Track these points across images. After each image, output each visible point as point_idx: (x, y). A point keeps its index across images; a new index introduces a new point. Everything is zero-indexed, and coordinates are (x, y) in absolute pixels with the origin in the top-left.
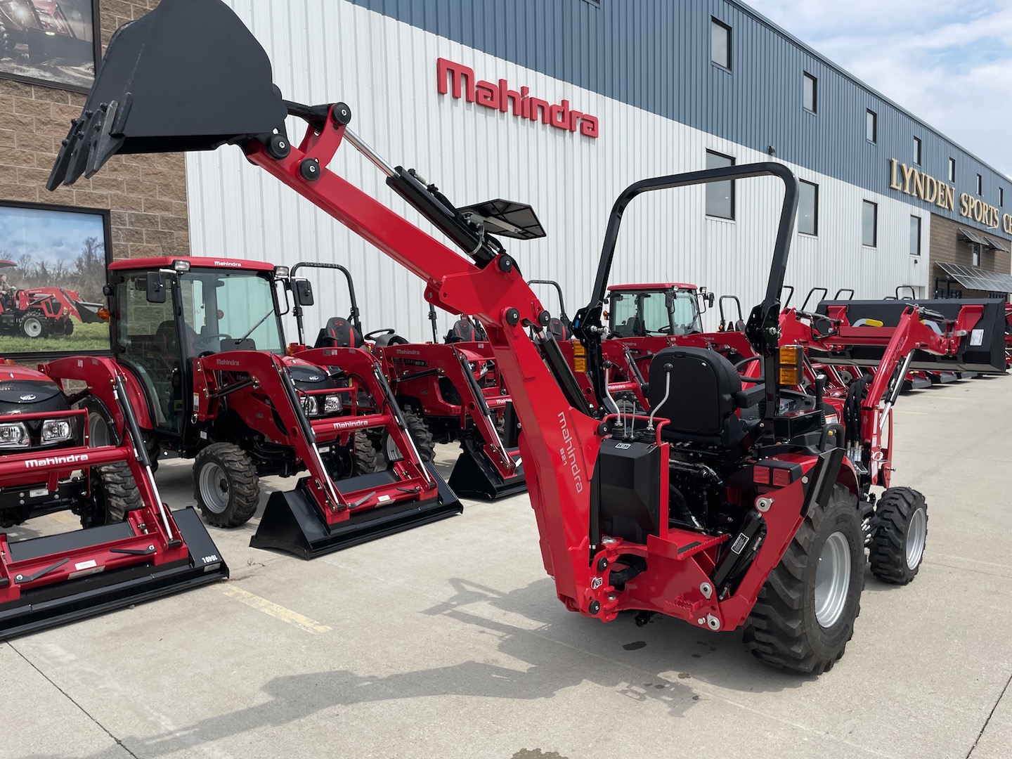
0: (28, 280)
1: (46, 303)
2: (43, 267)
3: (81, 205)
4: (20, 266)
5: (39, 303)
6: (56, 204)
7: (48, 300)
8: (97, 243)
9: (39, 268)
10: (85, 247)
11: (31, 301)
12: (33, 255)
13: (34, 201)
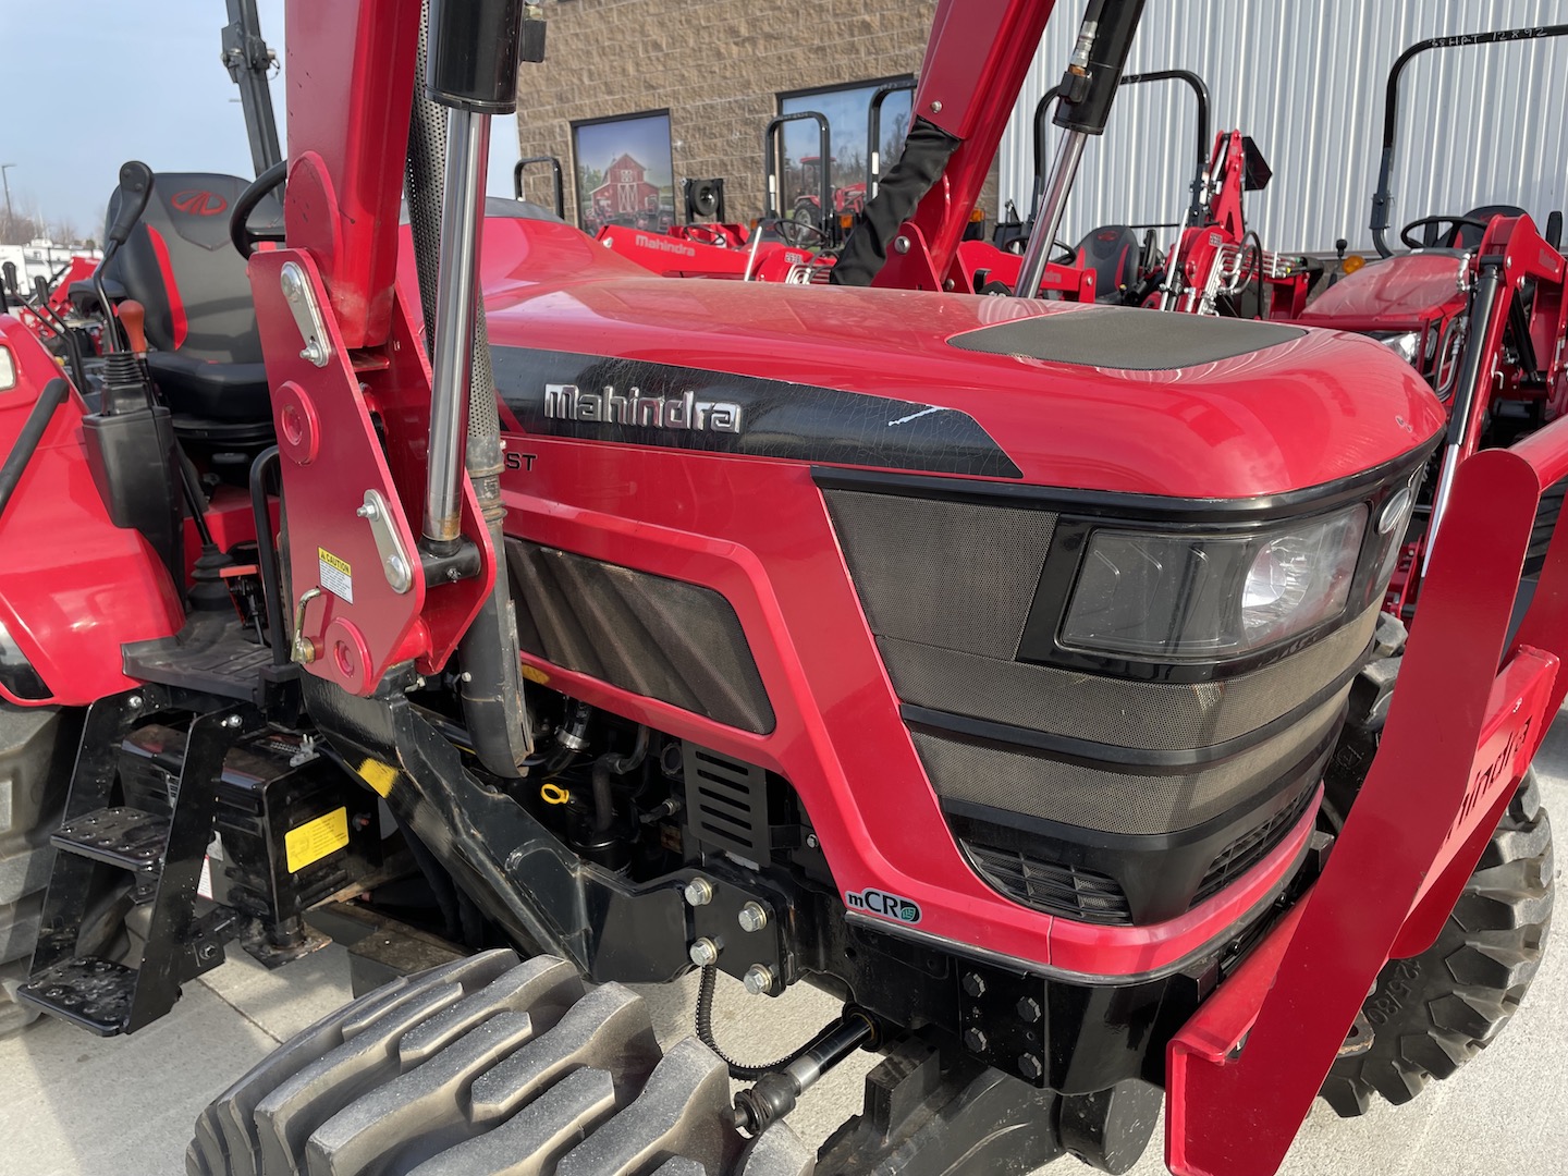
0: (846, 176)
1: (859, 202)
2: (857, 161)
3: (887, 75)
4: (838, 161)
5: (852, 203)
6: (863, 79)
7: (860, 199)
8: (906, 120)
9: (853, 161)
10: (895, 127)
11: (846, 200)
12: (849, 146)
13: (842, 81)
